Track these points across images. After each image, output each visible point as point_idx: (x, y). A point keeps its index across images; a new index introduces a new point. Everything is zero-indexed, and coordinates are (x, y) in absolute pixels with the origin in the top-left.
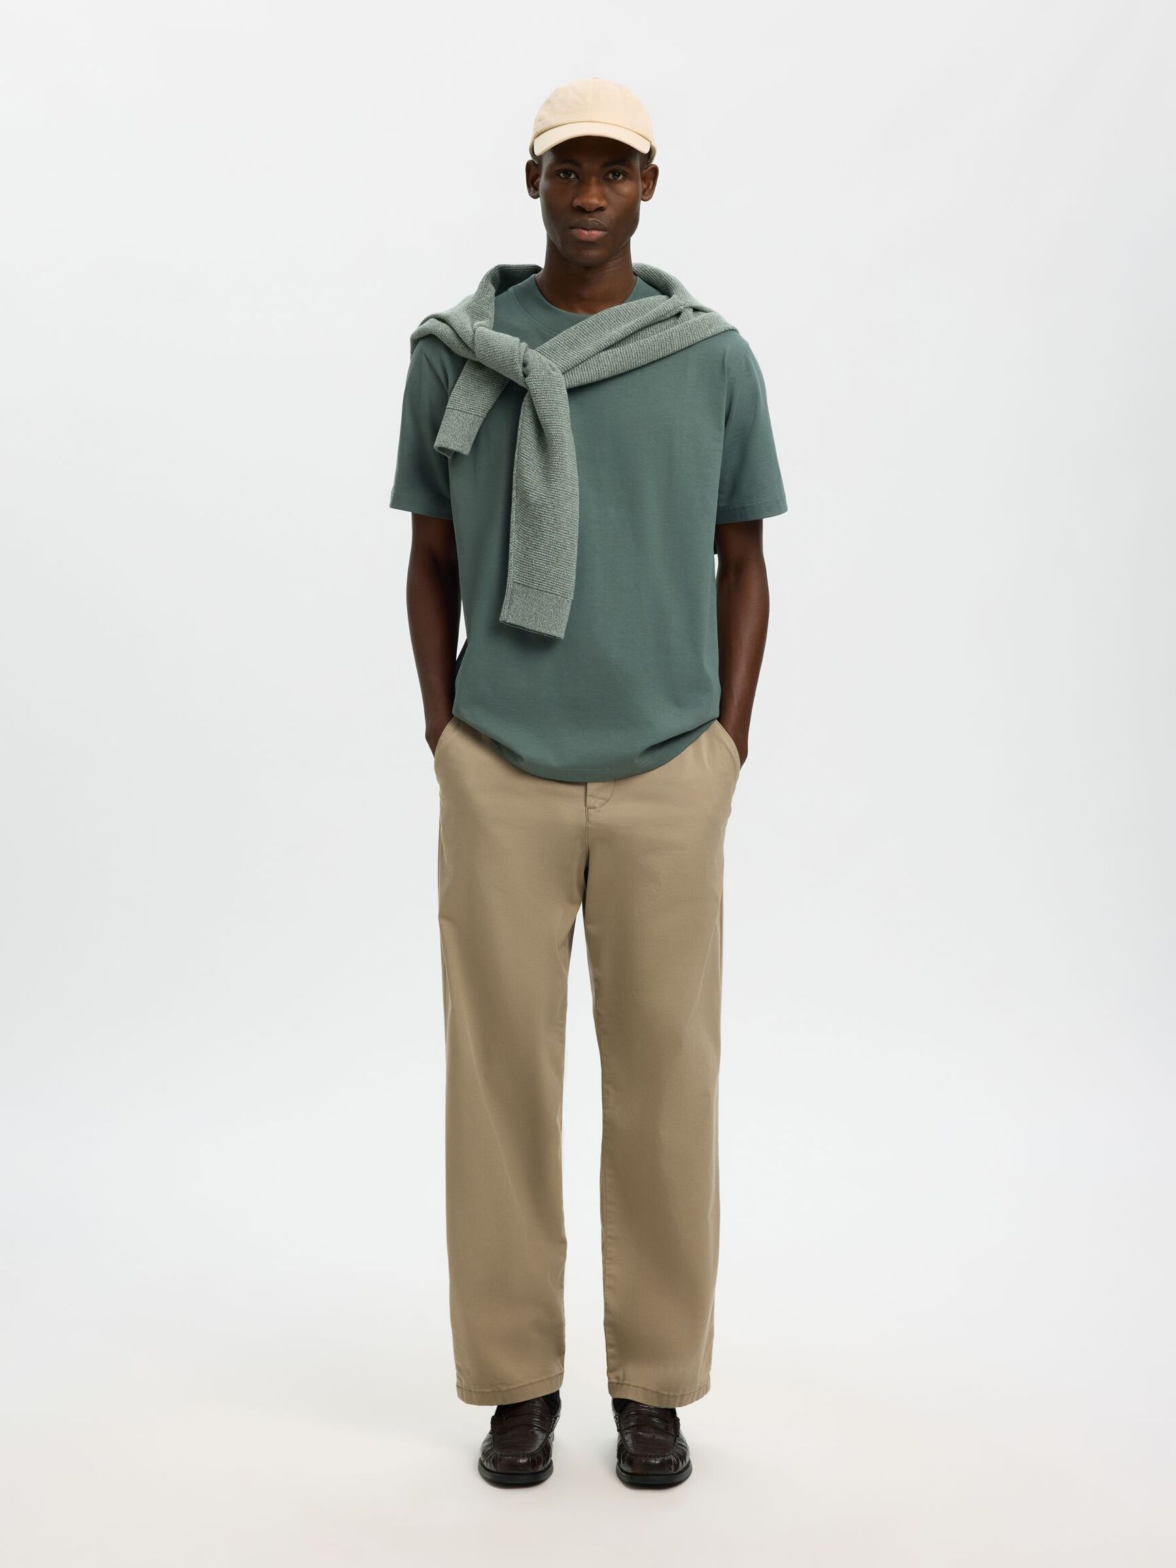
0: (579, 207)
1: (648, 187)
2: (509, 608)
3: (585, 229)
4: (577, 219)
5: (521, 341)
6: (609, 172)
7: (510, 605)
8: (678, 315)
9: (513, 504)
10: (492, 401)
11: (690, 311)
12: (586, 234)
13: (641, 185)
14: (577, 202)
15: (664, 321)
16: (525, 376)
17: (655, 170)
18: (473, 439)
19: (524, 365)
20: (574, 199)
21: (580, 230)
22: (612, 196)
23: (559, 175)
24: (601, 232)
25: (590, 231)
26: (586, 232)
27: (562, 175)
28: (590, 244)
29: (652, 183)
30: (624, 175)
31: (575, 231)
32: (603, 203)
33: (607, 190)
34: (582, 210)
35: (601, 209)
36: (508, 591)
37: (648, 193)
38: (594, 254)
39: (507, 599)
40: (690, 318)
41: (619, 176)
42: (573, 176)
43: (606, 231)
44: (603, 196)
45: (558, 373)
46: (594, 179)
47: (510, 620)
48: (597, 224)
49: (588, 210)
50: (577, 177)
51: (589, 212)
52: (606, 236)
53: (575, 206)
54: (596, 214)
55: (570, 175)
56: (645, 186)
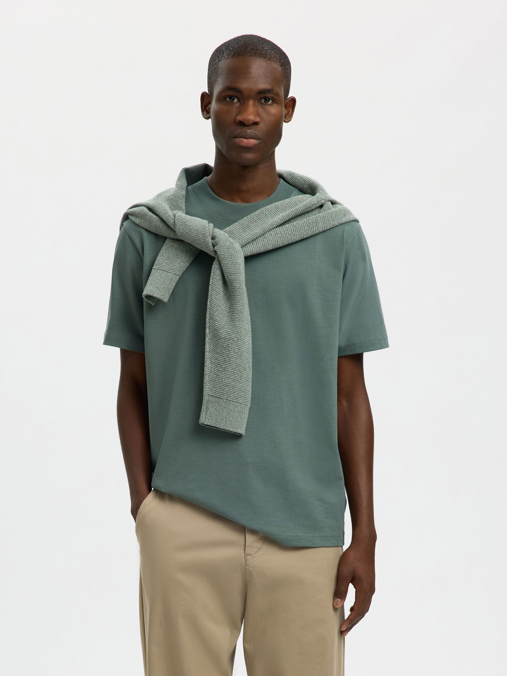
0: (240, 121)
1: (288, 113)
2: (206, 413)
3: (245, 138)
4: (239, 130)
5: (209, 223)
6: (262, 98)
7: (207, 411)
8: (321, 206)
9: (207, 339)
10: (187, 264)
11: (330, 203)
12: (245, 142)
13: (284, 111)
14: (239, 118)
15: (311, 211)
16: (214, 246)
17: (293, 101)
18: (171, 291)
19: (213, 238)
20: (237, 115)
21: (241, 139)
22: (264, 115)
23: (225, 99)
24: (256, 141)
25: (248, 140)
26: (245, 140)
27: (228, 99)
28: (248, 149)
29: (291, 110)
30: (273, 100)
31: (237, 140)
32: (258, 119)
33: (260, 110)
34: (242, 124)
35: (256, 123)
36: (205, 402)
37: (288, 117)
38: (250, 156)
39: (204, 407)
40: (329, 209)
41: (269, 101)
42: (236, 100)
43: (259, 140)
44: (258, 115)
45: (237, 246)
46: (251, 102)
47: (207, 422)
48: (253, 134)
49: (246, 124)
50: (239, 101)
51: (248, 126)
52: (259, 144)
53: (237, 121)
54: (253, 127)
55: (234, 99)
56: (286, 112)
